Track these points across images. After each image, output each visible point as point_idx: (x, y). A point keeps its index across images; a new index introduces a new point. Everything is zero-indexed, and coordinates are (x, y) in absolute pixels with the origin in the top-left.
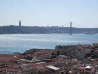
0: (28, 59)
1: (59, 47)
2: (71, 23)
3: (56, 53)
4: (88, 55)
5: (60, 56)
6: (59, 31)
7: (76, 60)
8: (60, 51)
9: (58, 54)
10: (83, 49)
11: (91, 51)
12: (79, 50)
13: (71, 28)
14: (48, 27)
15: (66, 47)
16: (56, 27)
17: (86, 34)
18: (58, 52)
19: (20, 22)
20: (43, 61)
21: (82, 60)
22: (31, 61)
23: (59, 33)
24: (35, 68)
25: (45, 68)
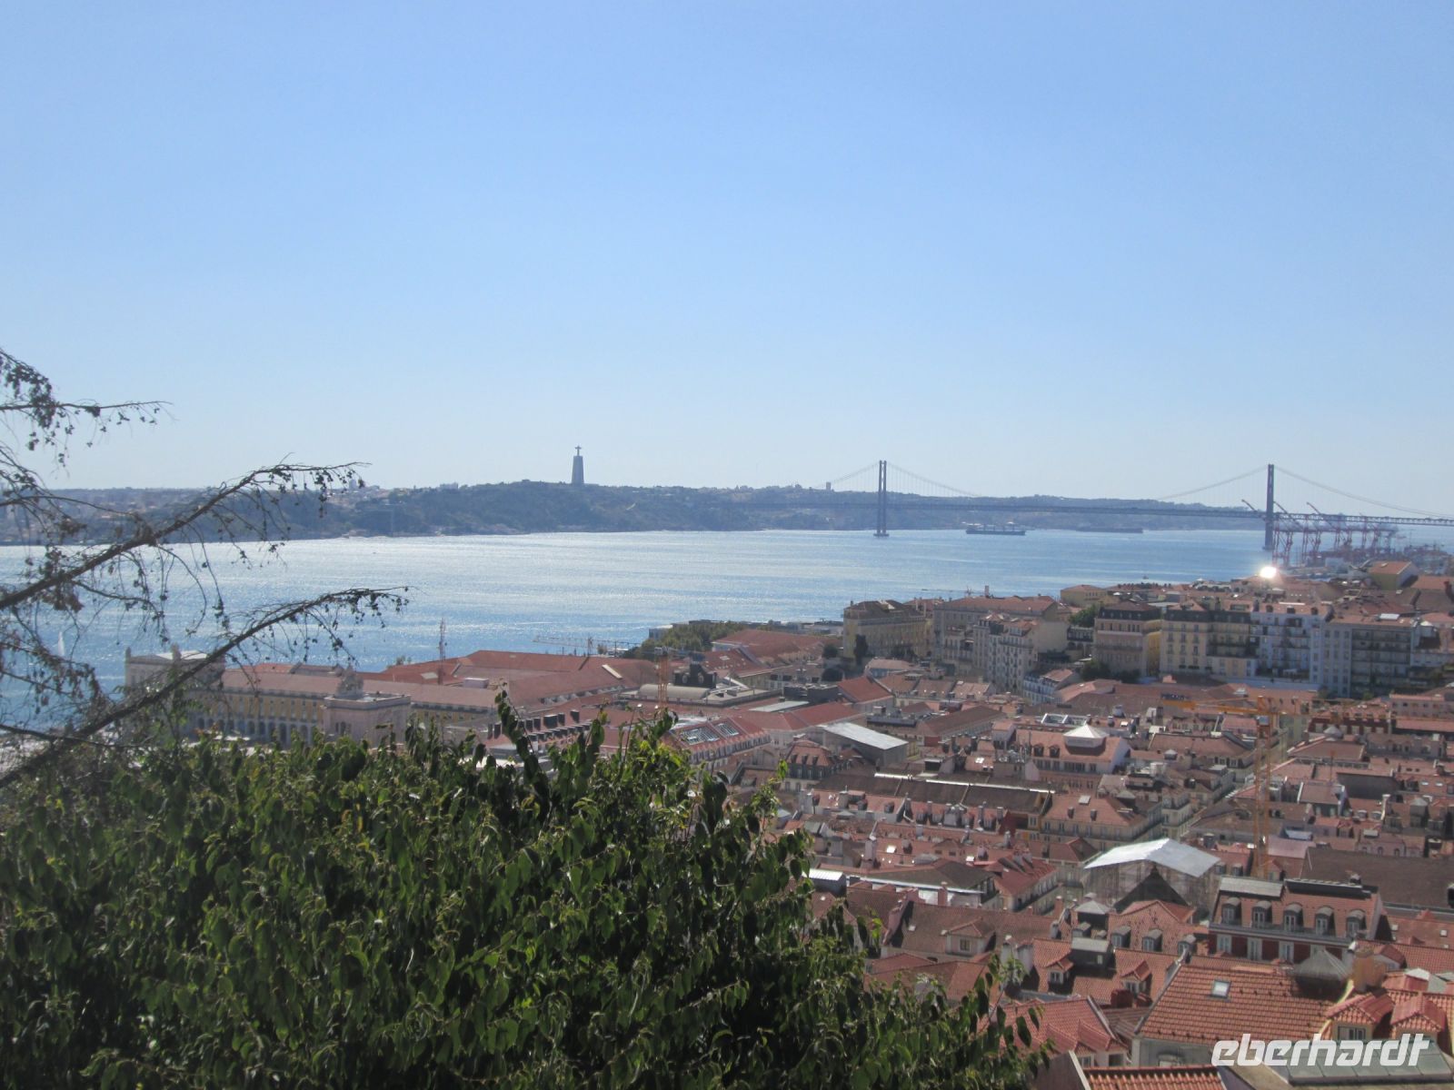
0: (692, 681)
1: (869, 612)
2: (883, 466)
3: (848, 648)
4: (1051, 659)
5: (876, 663)
6: (807, 511)
7: (979, 689)
8: (873, 633)
9: (863, 649)
10: (1016, 624)
11: (1071, 636)
12: (996, 629)
13: (883, 494)
14: (745, 490)
15: (908, 612)
16: (790, 490)
17: (971, 531)
18: (861, 641)
19: (578, 462)
20: (791, 694)
21: (1014, 688)
22: (712, 698)
23: (812, 524)
24: (752, 736)
25: (817, 737)
